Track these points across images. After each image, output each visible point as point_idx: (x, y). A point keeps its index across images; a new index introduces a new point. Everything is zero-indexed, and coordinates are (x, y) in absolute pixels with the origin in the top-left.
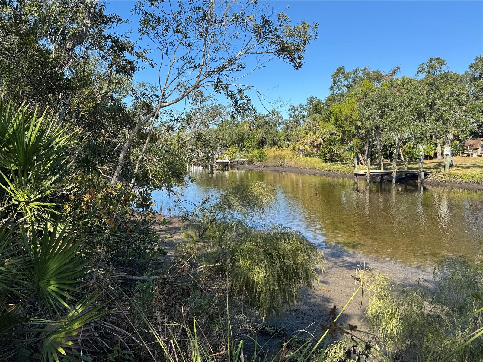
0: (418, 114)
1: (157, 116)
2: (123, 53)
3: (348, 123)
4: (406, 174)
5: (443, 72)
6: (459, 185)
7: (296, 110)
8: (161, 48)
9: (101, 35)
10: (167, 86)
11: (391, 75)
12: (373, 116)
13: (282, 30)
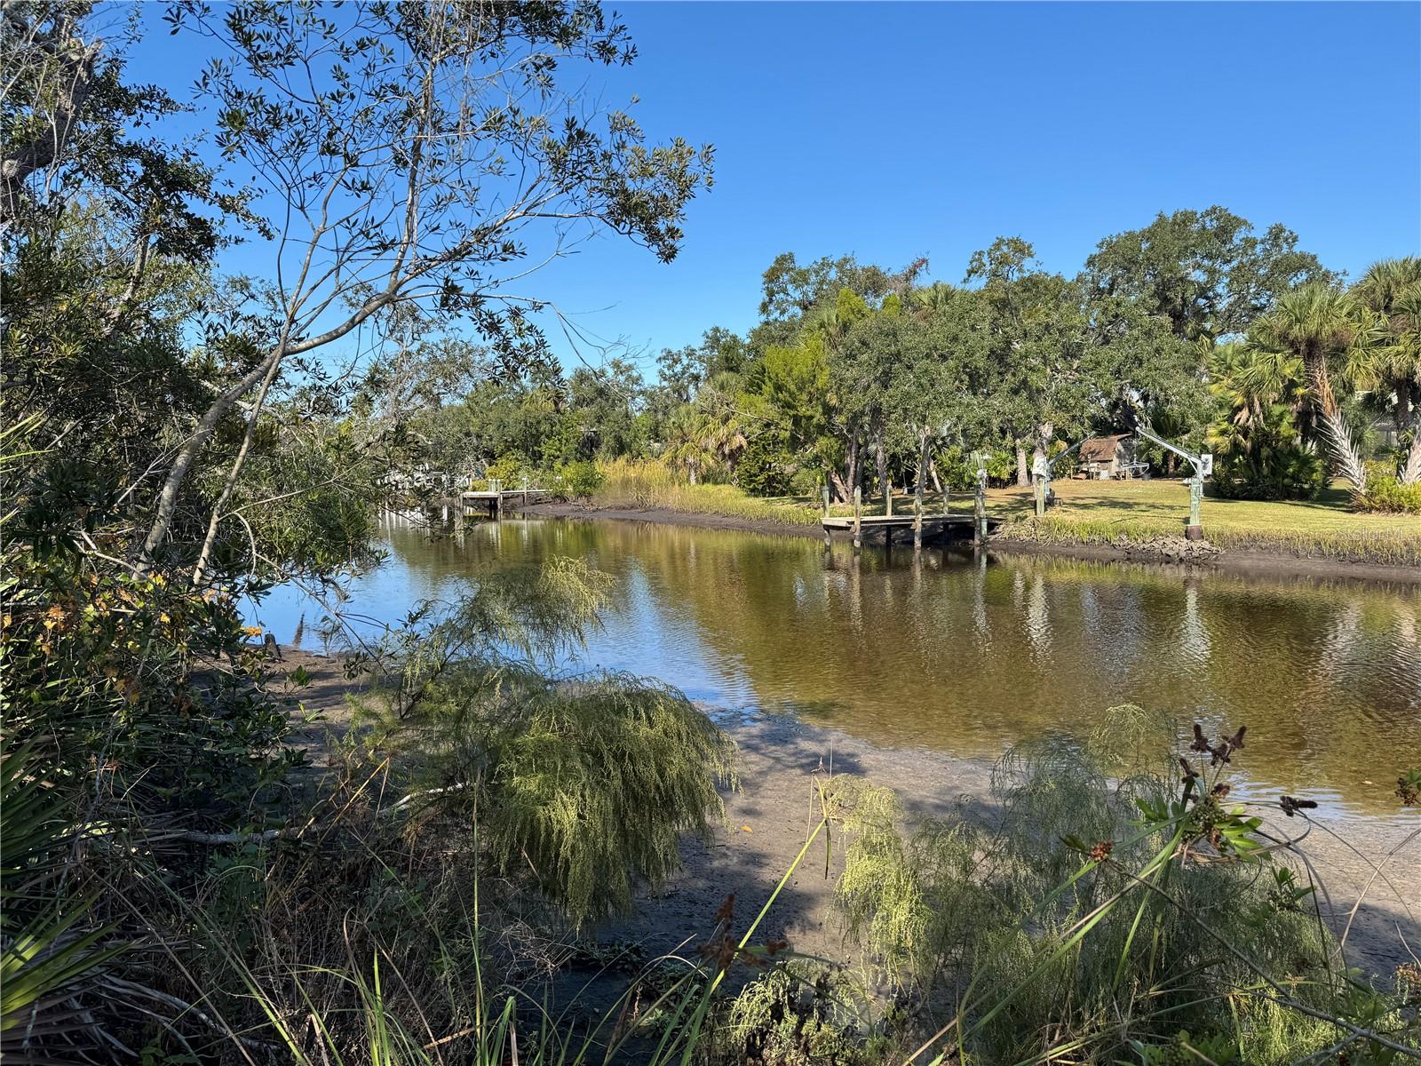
0: (971, 377)
1: (275, 378)
2: (178, 197)
3: (805, 397)
4: (946, 525)
5: (1027, 275)
6: (1069, 549)
7: (675, 362)
8: (286, 192)
9: (111, 144)
10: (301, 297)
11: (907, 279)
12: (864, 382)
13: (623, 159)
